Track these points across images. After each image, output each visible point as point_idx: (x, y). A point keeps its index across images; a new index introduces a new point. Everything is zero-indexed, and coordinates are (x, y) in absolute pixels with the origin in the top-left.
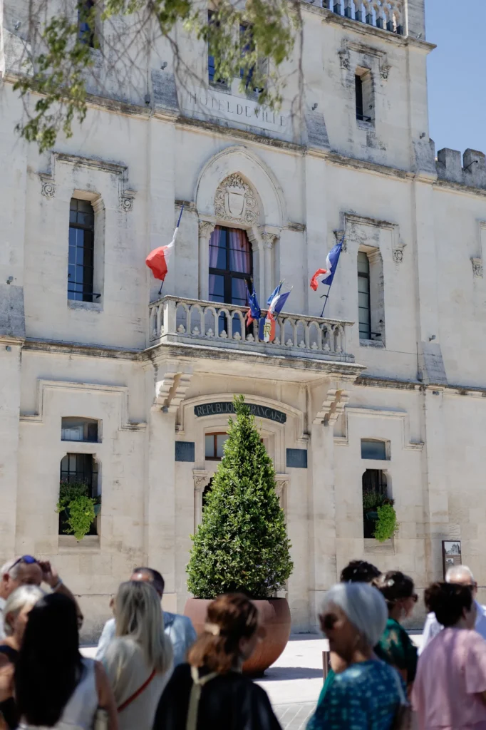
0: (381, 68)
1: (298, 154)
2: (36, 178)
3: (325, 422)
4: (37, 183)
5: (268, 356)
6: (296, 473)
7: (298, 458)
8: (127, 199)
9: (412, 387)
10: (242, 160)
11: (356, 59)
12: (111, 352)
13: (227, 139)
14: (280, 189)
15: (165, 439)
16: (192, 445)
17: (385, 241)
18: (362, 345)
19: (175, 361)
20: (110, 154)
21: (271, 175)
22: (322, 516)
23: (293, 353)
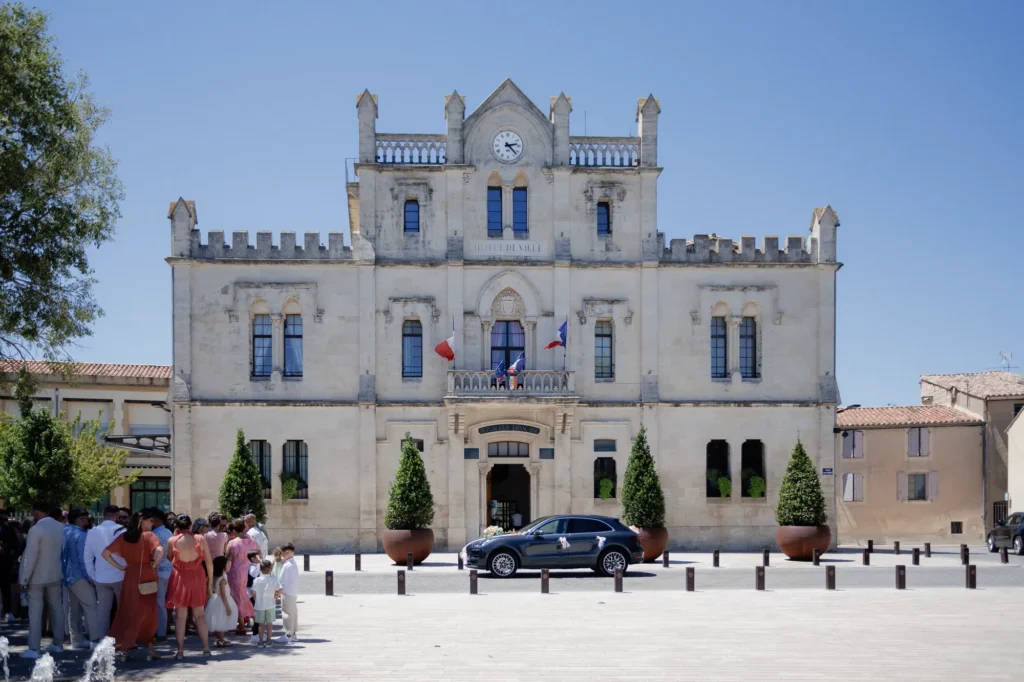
0: (619, 195)
1: (550, 267)
2: (382, 314)
3: (563, 431)
4: (382, 318)
5: (511, 397)
6: (546, 462)
7: (547, 454)
8: (436, 316)
9: (634, 405)
10: (510, 279)
11: (598, 194)
12: (426, 403)
13: (499, 268)
14: (537, 293)
15: (458, 448)
16: (477, 450)
17: (618, 313)
18: (596, 382)
19: (454, 406)
20: (424, 292)
21: (531, 284)
22: (561, 486)
23: (530, 394)
